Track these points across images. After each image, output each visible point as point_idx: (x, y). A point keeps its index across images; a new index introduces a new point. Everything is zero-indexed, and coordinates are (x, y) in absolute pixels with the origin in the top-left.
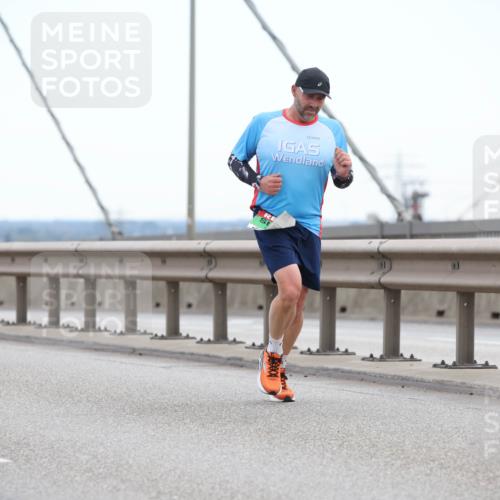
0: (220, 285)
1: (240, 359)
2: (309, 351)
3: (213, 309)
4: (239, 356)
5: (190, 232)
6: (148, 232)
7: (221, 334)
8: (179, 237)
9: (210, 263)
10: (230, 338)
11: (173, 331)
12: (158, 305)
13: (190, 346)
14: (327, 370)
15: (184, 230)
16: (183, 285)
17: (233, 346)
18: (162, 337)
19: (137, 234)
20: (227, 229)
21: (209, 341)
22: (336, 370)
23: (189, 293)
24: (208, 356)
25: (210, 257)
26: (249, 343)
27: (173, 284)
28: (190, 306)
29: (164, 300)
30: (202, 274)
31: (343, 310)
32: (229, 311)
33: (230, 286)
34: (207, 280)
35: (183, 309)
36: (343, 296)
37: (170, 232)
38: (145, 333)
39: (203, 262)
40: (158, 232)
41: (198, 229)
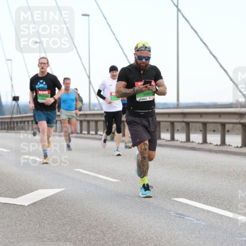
0: (188, 124)
1: (195, 148)
2: (217, 145)
3: (185, 131)
4: (194, 146)
5: (178, 106)
6: (165, 107)
7: (188, 140)
8: (174, 108)
9: (184, 116)
10: (191, 140)
11: (173, 138)
12: (168, 130)
13: (178, 143)
14: (222, 151)
15: (176, 106)
16: (175, 124)
17: (192, 144)
18: (169, 141)
19: (161, 107)
20: (190, 105)
21: (184, 142)
22: (226, 151)
23: (178, 126)
24: (184, 147)
25: (184, 114)
26: (197, 142)
27: (172, 123)
28: (178, 130)
29: (170, 128)
30: (182, 120)
31: (228, 131)
32: (191, 132)
33: (191, 124)
34: (183, 122)
35: (176, 131)
36: (228, 127)
37: (171, 106)
38: (163, 139)
39: (182, 116)
40: (168, 107)
41: (180, 105)
